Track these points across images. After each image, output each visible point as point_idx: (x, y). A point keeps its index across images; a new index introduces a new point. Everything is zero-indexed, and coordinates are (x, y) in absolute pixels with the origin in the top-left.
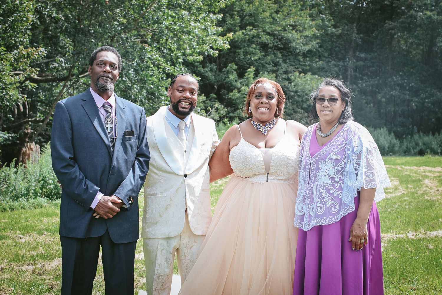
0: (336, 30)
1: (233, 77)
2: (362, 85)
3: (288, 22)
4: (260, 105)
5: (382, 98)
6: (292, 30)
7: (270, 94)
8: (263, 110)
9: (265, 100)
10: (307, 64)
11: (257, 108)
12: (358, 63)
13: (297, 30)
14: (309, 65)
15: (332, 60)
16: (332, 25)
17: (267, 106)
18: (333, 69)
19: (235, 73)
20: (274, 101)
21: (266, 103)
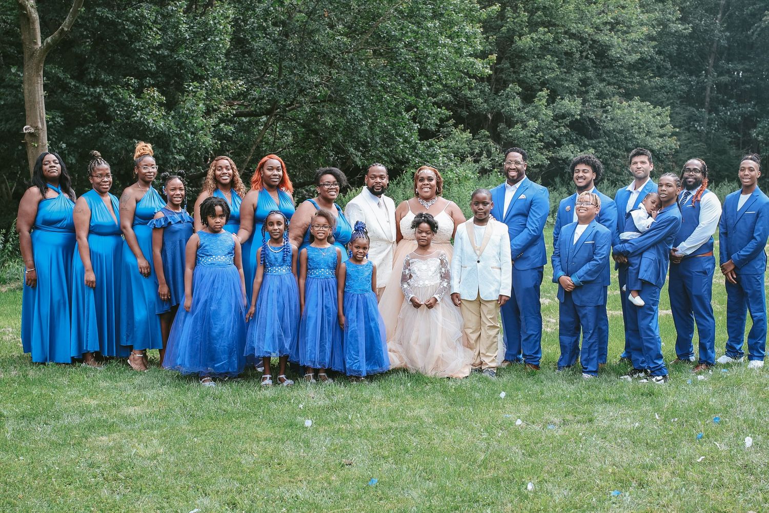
0: (683, 27)
1: (515, 103)
2: (726, 113)
3: (605, 19)
4: (423, 186)
5: (758, 135)
6: (611, 30)
7: (429, 177)
8: (426, 190)
9: (426, 182)
10: (634, 80)
11: (421, 188)
12: (721, 78)
13: (618, 31)
14: (639, 83)
15: (679, 73)
16: (677, 19)
17: (428, 186)
18: (679, 88)
19: (518, 98)
20: (434, 182)
21: (428, 184)
